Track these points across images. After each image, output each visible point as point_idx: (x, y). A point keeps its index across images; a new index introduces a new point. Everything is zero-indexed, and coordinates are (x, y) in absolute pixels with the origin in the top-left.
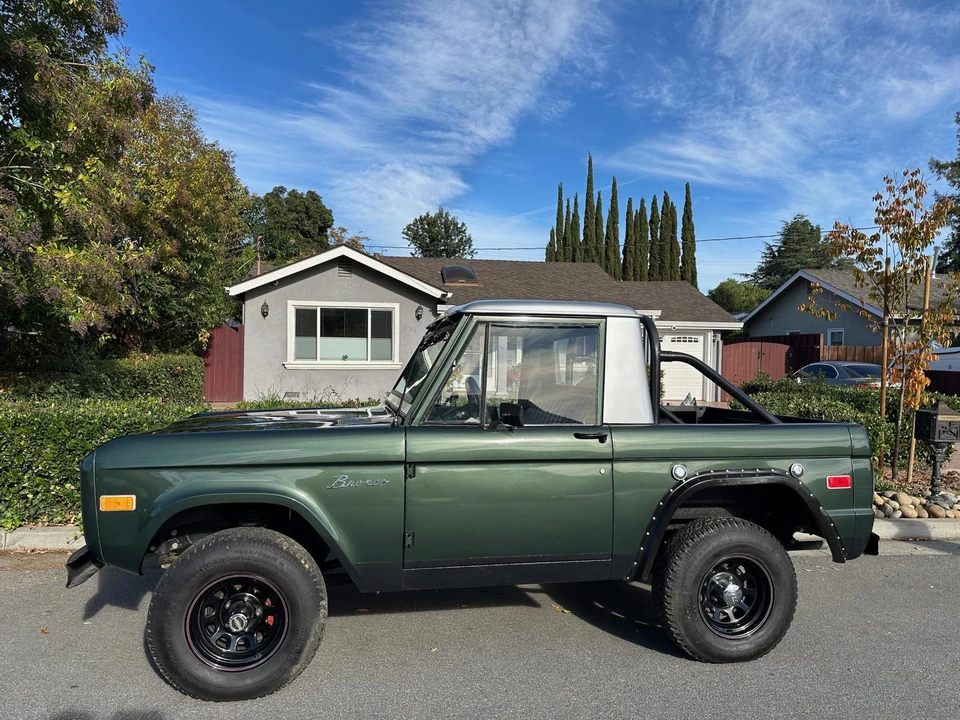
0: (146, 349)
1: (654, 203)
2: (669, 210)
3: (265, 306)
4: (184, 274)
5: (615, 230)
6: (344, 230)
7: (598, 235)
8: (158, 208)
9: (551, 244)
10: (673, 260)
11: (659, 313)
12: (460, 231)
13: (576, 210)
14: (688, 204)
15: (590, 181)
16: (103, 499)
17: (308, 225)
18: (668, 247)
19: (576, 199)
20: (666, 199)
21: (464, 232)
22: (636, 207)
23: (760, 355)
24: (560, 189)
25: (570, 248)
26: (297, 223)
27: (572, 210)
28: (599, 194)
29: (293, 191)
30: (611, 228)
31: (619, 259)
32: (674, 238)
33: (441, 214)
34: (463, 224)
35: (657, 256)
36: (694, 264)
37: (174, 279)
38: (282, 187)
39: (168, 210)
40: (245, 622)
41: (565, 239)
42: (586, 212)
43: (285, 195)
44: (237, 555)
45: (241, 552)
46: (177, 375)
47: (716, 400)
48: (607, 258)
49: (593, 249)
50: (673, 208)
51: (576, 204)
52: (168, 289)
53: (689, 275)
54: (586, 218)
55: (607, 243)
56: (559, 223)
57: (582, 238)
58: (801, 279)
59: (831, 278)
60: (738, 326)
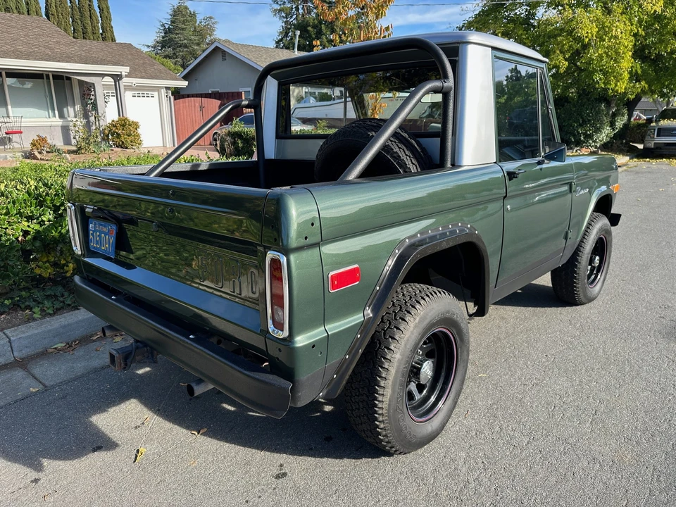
11: (128, 69)
23: (202, 108)
32: (91, 6)
47: (174, 145)
58: (217, 48)
59: (239, 49)
60: (184, 84)
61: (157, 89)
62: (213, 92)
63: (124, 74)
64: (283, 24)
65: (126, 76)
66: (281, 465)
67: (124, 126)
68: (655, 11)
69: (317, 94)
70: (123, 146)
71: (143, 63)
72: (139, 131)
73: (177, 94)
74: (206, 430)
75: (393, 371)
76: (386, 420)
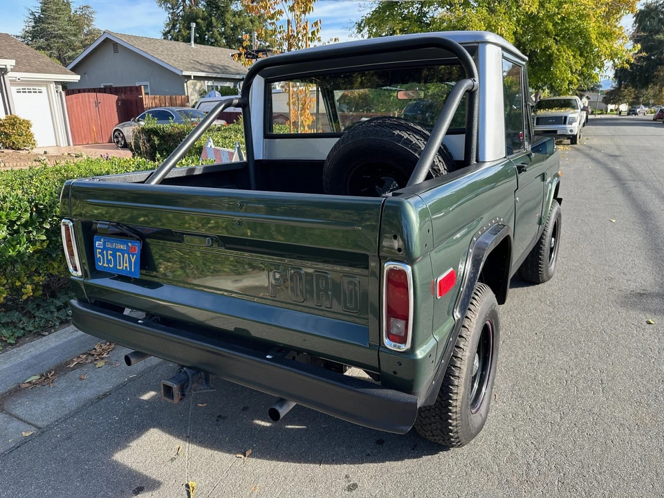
11: (13, 62)
23: (97, 104)
47: (69, 145)
58: (107, 41)
59: (132, 42)
60: (75, 78)
61: (46, 83)
62: (105, 86)
63: (9, 68)
64: (170, 16)
65: (12, 70)
66: (347, 477)
67: (13, 125)
68: (532, 13)
69: (219, 87)
70: (15, 147)
71: (26, 56)
72: (32, 130)
73: (68, 89)
74: (250, 451)
75: (464, 368)
76: (459, 417)
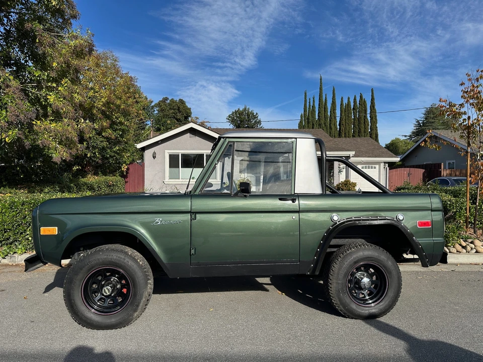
0: (96, 174)
1: (355, 99)
2: (363, 102)
3: (154, 153)
4: (113, 137)
5: (335, 113)
6: (197, 118)
7: (326, 117)
8: (99, 104)
9: (301, 122)
10: (366, 128)
11: (354, 153)
12: (255, 117)
13: (314, 104)
14: (373, 99)
15: (321, 89)
16: (42, 229)
17: (179, 116)
18: (362, 122)
19: (314, 98)
20: (361, 97)
21: (257, 117)
22: (345, 102)
23: (409, 175)
24: (305, 94)
25: (311, 123)
26: (174, 115)
27: (312, 104)
28: (326, 95)
29: (172, 99)
30: (332, 113)
31: (337, 129)
32: (365, 117)
33: (245, 109)
34: (257, 114)
35: (357, 126)
36: (377, 130)
37: (108, 139)
38: (166, 98)
39: (104, 105)
40: (111, 290)
41: (308, 118)
42: (319, 105)
43: (168, 101)
44: (105, 257)
45: (107, 256)
46: (110, 186)
48: (331, 128)
49: (323, 124)
50: (365, 101)
51: (314, 101)
52: (105, 144)
53: (374, 136)
54: (319, 107)
55: (330, 120)
56: (305, 111)
57: (317, 117)
60: (397, 159)
61: (379, 163)
63: (351, 155)
65: (353, 157)
67: (346, 184)
